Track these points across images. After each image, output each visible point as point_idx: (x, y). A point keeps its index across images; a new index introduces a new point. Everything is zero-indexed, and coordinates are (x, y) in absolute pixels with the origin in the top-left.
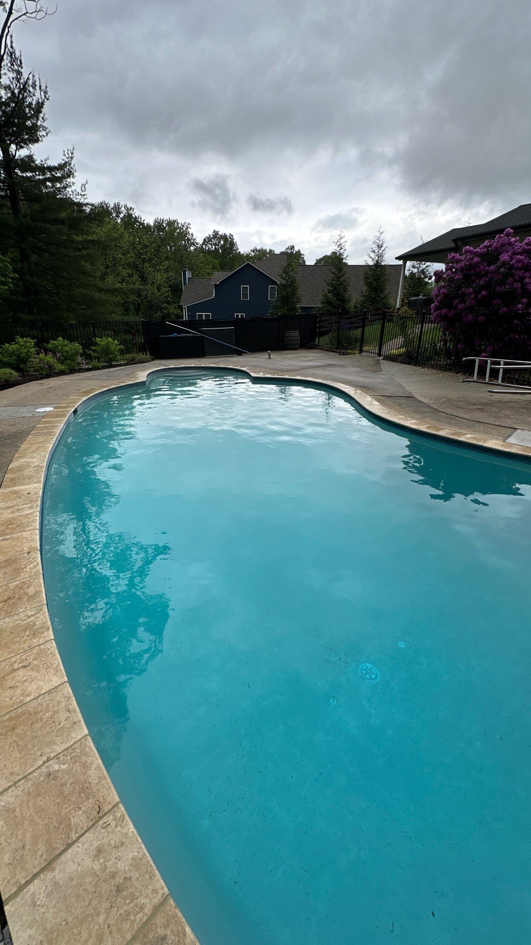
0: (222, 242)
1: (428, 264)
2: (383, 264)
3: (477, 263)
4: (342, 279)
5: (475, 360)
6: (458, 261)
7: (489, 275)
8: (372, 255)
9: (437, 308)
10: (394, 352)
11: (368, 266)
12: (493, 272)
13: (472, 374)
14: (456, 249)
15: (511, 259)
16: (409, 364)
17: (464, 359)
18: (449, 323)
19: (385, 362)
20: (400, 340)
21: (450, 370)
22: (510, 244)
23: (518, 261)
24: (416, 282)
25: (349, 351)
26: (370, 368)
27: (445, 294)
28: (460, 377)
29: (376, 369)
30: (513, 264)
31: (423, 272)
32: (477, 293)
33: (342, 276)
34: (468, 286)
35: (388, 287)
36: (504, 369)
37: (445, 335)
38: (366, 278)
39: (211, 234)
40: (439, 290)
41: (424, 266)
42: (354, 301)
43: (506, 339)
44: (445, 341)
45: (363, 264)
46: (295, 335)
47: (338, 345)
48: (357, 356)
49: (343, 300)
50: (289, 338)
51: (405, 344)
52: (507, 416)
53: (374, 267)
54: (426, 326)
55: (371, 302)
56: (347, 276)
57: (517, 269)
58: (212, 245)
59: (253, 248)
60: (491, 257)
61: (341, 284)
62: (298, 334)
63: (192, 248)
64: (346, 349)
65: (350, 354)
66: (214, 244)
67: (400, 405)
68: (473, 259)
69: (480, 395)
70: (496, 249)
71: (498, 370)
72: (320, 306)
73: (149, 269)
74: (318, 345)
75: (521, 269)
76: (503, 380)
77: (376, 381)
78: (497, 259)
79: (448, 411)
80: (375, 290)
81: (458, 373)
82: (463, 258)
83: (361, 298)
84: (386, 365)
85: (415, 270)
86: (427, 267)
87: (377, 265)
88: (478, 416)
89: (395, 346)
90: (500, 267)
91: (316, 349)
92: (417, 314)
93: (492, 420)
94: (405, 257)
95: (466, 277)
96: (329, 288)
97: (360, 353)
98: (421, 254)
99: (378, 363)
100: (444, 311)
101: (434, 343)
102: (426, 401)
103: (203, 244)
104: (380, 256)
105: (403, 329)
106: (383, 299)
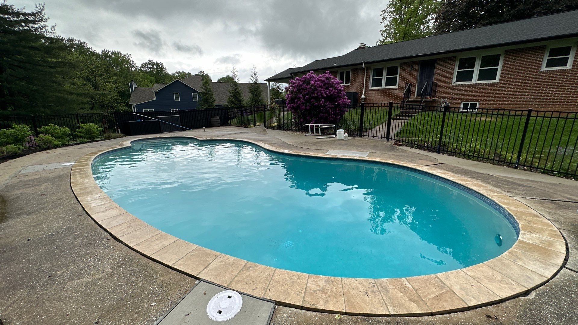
0: (155, 67)
1: (280, 83)
2: (258, 83)
3: (302, 85)
4: (237, 90)
5: (308, 126)
6: (294, 83)
7: (308, 89)
8: (252, 78)
9: (289, 103)
10: (272, 125)
11: (250, 84)
12: (309, 88)
13: (308, 132)
14: (292, 78)
15: (315, 83)
16: (280, 130)
17: (304, 125)
18: (295, 110)
19: (268, 130)
20: (274, 119)
21: (299, 131)
22: (313, 77)
23: (317, 84)
24: (276, 93)
25: (249, 126)
26: (262, 133)
27: (291, 97)
28: (304, 134)
29: (265, 133)
30: (316, 85)
31: (278, 87)
32: (304, 97)
33: (237, 88)
34: (300, 94)
35: (263, 94)
36: (321, 128)
37: (294, 115)
38: (250, 90)
39: (147, 62)
40: (288, 95)
41: (278, 85)
42: (245, 101)
43: (319, 116)
44: (295, 119)
45: (248, 82)
46: (217, 119)
47: (242, 123)
48: (254, 128)
49: (240, 101)
50: (213, 121)
51: (277, 121)
52: (325, 146)
53: (253, 84)
54: (285, 113)
55: (255, 102)
56: (240, 88)
57: (317, 87)
58: (148, 68)
59: (177, 71)
60: (307, 82)
61: (237, 92)
62: (218, 118)
63: (133, 69)
64: (247, 125)
65: (249, 127)
66: (149, 68)
67: (280, 146)
68: (300, 82)
69: (314, 140)
70: (308, 79)
71: (318, 128)
72: (228, 104)
73: (101, 81)
74: (231, 124)
75: (319, 87)
76: (321, 133)
77: (266, 138)
78: (310, 83)
79: (301, 146)
80: (256, 95)
81: (303, 132)
82: (296, 82)
83: (249, 100)
84: (269, 131)
85: (275, 87)
86: (280, 85)
87: (255, 83)
88: (314, 147)
89: (272, 122)
90: (311, 86)
91: (230, 126)
92: (280, 106)
93: (319, 148)
94: (269, 80)
95: (299, 90)
96: (231, 94)
97: (255, 127)
98: (277, 79)
99: (265, 130)
100: (292, 105)
101: (290, 120)
102: (291, 144)
103: (141, 67)
104: (256, 79)
105: (275, 114)
106: (260, 100)
